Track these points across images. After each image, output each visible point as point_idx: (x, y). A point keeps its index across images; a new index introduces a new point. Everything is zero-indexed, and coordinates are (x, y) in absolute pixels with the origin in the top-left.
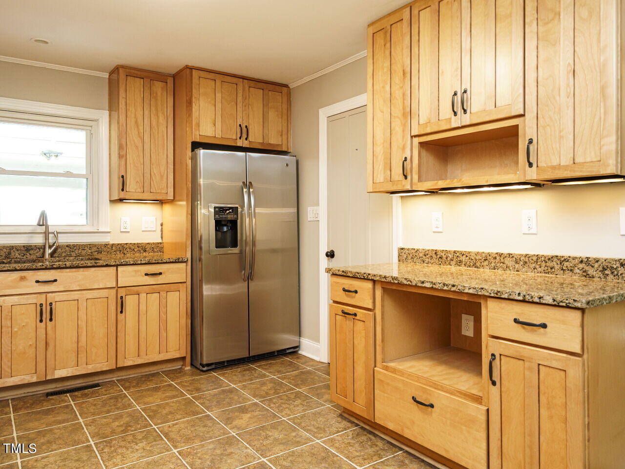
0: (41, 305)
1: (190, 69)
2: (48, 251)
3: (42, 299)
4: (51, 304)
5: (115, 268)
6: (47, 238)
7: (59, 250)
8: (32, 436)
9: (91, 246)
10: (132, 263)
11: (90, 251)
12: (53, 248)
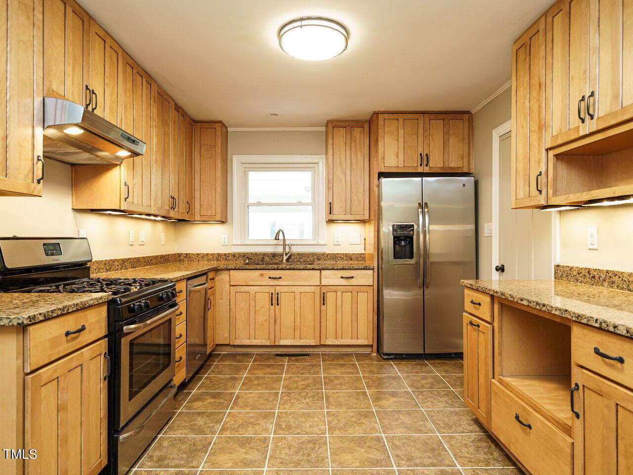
0: (272, 294)
1: (376, 114)
2: (285, 258)
3: (272, 290)
4: (278, 294)
5: (319, 271)
6: (284, 249)
7: (293, 257)
8: (253, 378)
9: (313, 254)
10: (331, 268)
11: (312, 258)
12: (288, 256)
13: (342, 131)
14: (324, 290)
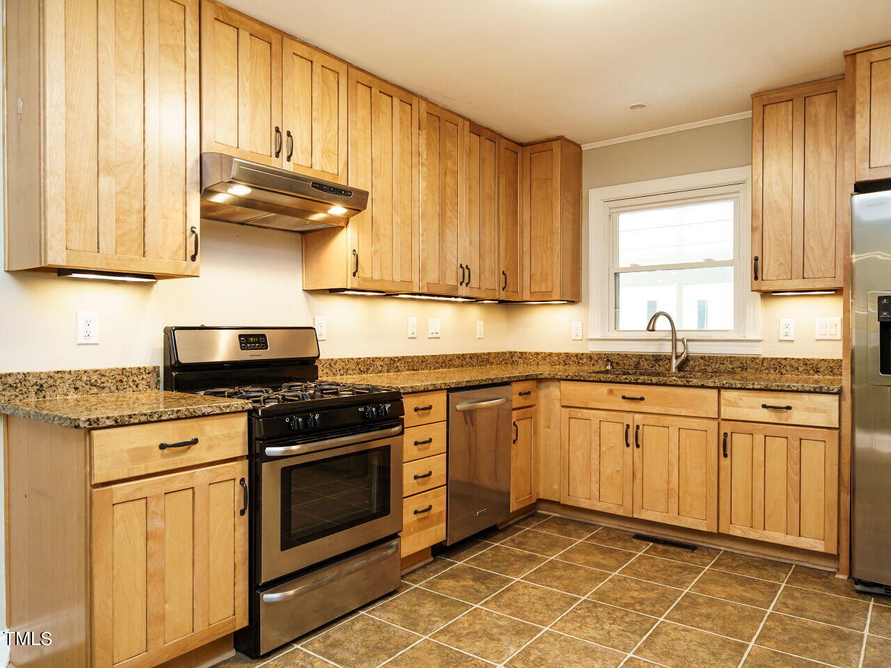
0: (628, 426)
1: (851, 56)
2: (675, 363)
3: (628, 419)
4: (638, 427)
5: (715, 392)
6: (674, 347)
7: (692, 363)
8: (560, 565)
9: (732, 359)
10: (739, 386)
11: (730, 366)
12: (679, 360)
13: (785, 109)
14: (726, 428)
